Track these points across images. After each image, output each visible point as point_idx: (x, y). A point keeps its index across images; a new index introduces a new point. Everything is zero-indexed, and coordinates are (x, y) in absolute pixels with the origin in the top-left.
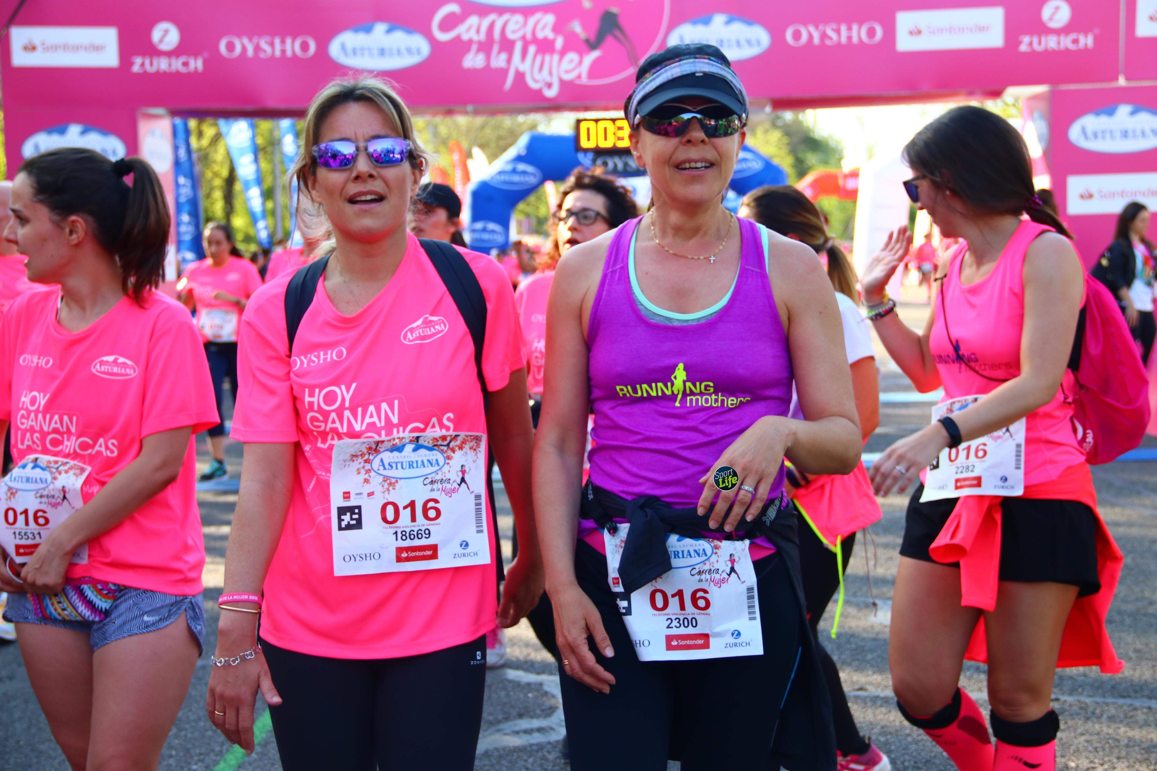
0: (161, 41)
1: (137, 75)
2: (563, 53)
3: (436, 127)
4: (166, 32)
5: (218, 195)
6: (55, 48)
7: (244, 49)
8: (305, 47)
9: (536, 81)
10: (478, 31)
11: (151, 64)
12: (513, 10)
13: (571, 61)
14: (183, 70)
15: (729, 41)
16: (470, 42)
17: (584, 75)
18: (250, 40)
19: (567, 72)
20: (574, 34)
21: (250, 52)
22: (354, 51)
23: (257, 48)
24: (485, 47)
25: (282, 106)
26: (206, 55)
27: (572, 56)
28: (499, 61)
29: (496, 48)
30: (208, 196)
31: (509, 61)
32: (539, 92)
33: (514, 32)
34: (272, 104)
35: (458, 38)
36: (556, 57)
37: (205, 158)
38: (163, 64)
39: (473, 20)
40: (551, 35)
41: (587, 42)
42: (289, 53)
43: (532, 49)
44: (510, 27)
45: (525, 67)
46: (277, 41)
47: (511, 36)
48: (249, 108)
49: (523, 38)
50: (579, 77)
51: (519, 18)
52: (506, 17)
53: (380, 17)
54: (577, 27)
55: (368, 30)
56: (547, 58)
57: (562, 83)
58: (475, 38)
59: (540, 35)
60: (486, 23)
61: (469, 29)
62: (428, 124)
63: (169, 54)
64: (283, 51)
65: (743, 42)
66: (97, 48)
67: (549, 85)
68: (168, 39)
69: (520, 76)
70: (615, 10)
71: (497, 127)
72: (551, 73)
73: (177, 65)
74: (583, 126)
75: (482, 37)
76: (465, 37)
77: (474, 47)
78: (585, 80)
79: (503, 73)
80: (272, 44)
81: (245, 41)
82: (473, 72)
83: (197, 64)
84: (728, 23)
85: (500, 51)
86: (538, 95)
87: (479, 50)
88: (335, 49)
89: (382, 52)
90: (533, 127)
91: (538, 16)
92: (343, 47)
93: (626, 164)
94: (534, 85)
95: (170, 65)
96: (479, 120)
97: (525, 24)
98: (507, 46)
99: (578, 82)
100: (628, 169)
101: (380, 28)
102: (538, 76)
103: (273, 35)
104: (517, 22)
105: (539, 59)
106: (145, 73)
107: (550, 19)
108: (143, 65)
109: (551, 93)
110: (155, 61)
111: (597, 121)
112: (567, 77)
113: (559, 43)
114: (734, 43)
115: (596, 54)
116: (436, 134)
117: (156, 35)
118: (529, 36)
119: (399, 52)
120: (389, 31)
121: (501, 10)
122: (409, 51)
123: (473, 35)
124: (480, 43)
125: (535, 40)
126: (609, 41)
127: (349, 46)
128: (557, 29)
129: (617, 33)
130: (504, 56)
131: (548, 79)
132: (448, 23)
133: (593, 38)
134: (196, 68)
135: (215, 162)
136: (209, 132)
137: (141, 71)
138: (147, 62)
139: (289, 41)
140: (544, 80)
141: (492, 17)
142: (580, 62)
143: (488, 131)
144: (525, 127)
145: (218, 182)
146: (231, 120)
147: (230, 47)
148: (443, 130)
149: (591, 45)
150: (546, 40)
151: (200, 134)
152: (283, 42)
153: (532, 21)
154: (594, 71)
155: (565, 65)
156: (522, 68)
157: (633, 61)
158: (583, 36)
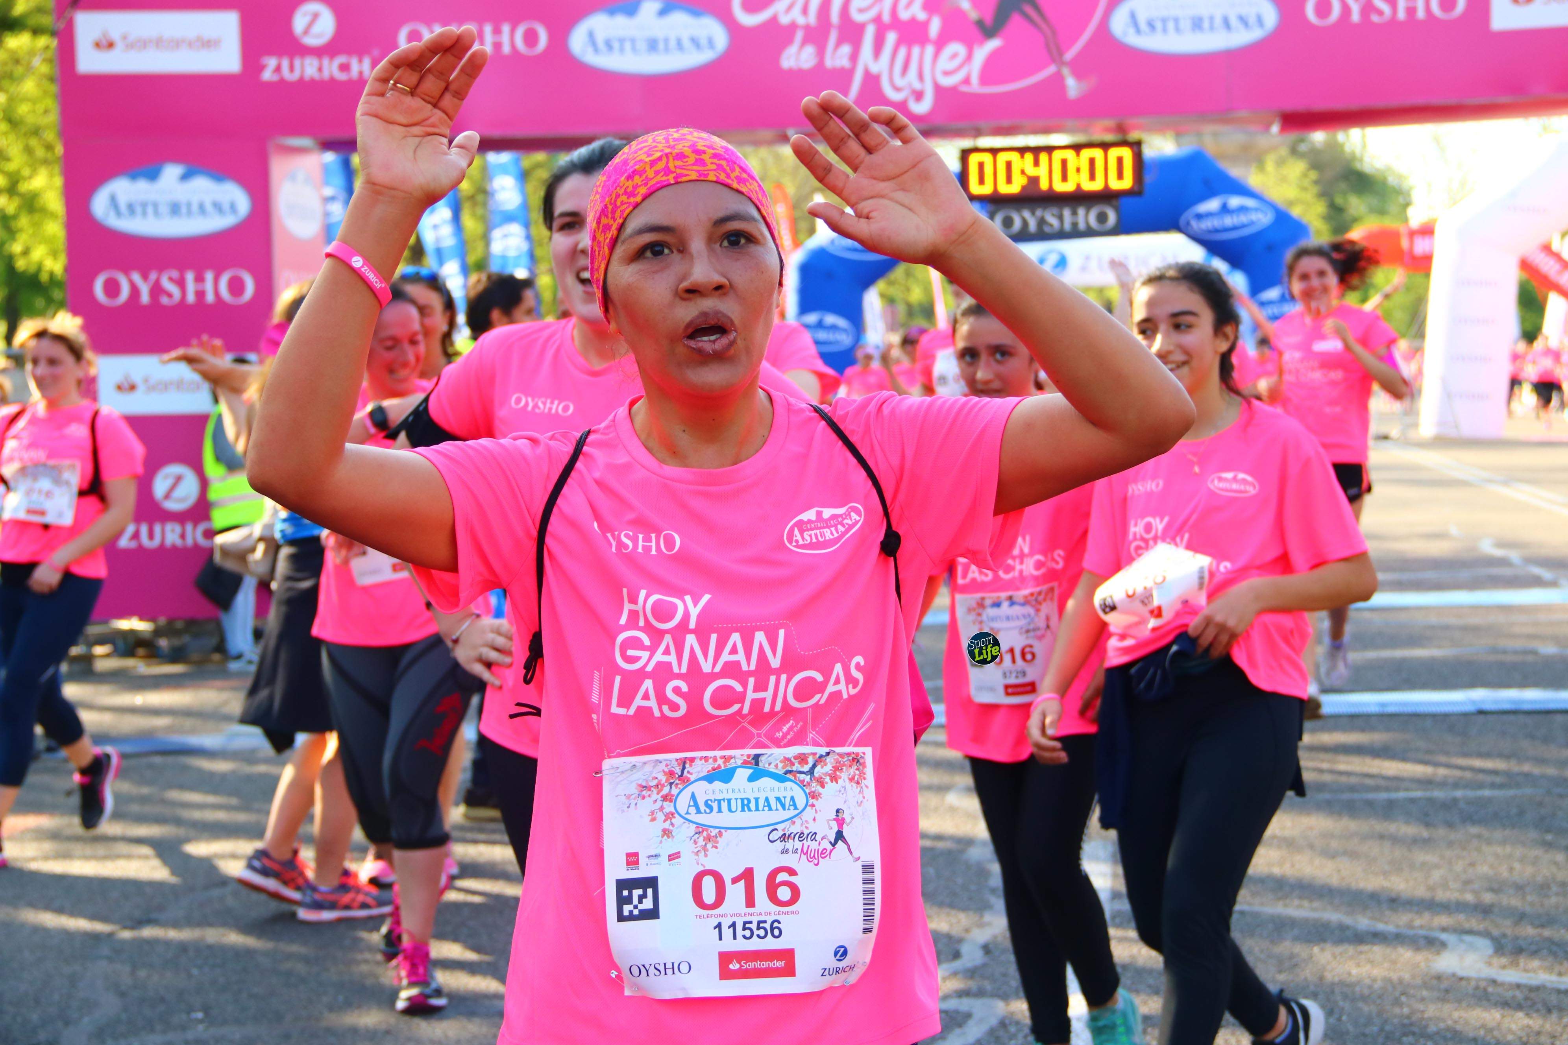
0: (306, 31)
1: (269, 85)
2: (940, 44)
4: (315, 17)
6: (143, 44)
8: (531, 38)
9: (897, 89)
10: (805, 11)
11: (292, 68)
13: (954, 56)
14: (340, 76)
15: (1211, 19)
16: (793, 26)
17: (975, 80)
19: (947, 73)
20: (958, 13)
22: (609, 44)
24: (817, 35)
25: (496, 133)
26: (377, 52)
27: (956, 48)
28: (838, 57)
29: (833, 37)
31: (854, 57)
32: (903, 105)
33: (861, 11)
35: (774, 19)
36: (930, 50)
38: (309, 68)
40: (922, 16)
41: (980, 24)
42: (506, 49)
43: (891, 38)
44: (856, 3)
45: (880, 67)
46: (488, 30)
47: (857, 17)
49: (878, 20)
50: (967, 81)
54: (963, 2)
55: (630, 12)
56: (916, 51)
57: (939, 90)
58: (801, 20)
59: (904, 15)
61: (790, 7)
63: (318, 52)
64: (498, 46)
65: (1234, 21)
66: (208, 44)
67: (919, 96)
68: (317, 28)
69: (872, 81)
72: (921, 77)
73: (331, 68)
74: (974, 159)
75: (812, 18)
76: (785, 20)
77: (799, 35)
78: (975, 86)
79: (846, 75)
82: (797, 74)
85: (839, 43)
87: (805, 41)
88: (578, 42)
89: (653, 45)
92: (591, 37)
93: (1042, 222)
94: (894, 96)
95: (320, 69)
98: (851, 32)
99: (964, 89)
100: (1047, 229)
101: (649, 8)
102: (899, 82)
103: (481, 21)
105: (902, 52)
106: (282, 81)
108: (278, 69)
109: (921, 108)
110: (297, 62)
111: (994, 152)
112: (947, 82)
113: (935, 27)
114: (1218, 21)
115: (994, 44)
117: (299, 22)
118: (886, 18)
119: (679, 44)
120: (663, 13)
122: (696, 42)
123: (796, 16)
124: (807, 28)
125: (896, 23)
126: (1016, 22)
127: (600, 37)
128: (930, 4)
129: (1029, 9)
130: (846, 49)
131: (917, 86)
133: (988, 20)
134: (361, 73)
137: (275, 78)
138: (285, 63)
139: (506, 28)
140: (910, 85)
142: (969, 57)
147: (415, 39)
149: (987, 31)
150: (913, 21)
152: (497, 31)
154: (991, 71)
155: (944, 63)
156: (874, 69)
157: (1055, 54)
158: (974, 15)
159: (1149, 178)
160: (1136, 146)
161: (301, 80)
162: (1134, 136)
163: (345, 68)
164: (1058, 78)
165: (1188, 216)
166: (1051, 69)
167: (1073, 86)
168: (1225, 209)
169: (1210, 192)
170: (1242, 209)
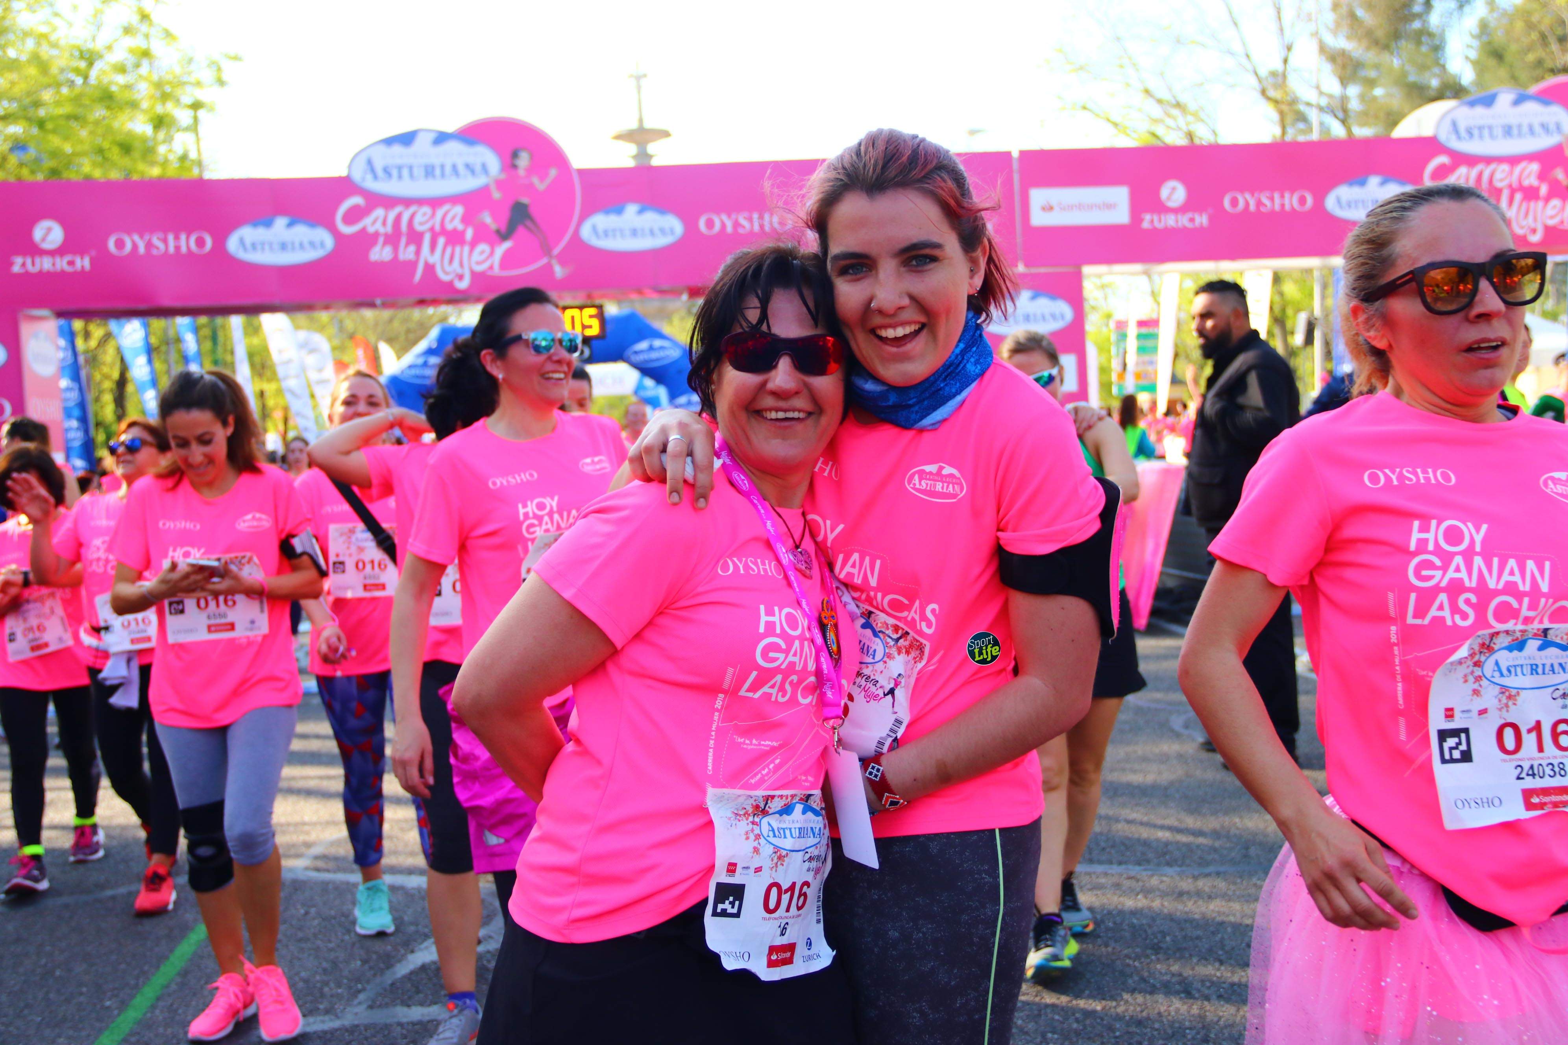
0: (44, 239)
1: (18, 275)
2: (473, 244)
3: (341, 322)
4: (49, 230)
5: (108, 399)
7: (135, 246)
8: (200, 242)
9: (446, 273)
10: (384, 223)
11: (33, 264)
12: (421, 202)
13: (482, 252)
14: (68, 269)
15: (643, 230)
16: (376, 235)
17: (496, 266)
18: (142, 237)
19: (479, 263)
20: (484, 225)
21: (142, 250)
22: (254, 246)
23: (149, 245)
24: (393, 239)
25: (178, 304)
26: (94, 253)
27: (483, 247)
28: (407, 253)
29: (403, 241)
30: (97, 399)
31: (418, 253)
32: (450, 284)
33: (422, 224)
34: (167, 302)
35: (363, 230)
36: (467, 249)
37: (93, 359)
38: (46, 264)
39: (379, 212)
40: (461, 227)
41: (498, 232)
42: (184, 249)
43: (441, 241)
44: (418, 219)
45: (435, 259)
46: (171, 238)
47: (419, 228)
48: (142, 307)
49: (432, 229)
50: (491, 267)
51: (426, 209)
52: (413, 209)
53: (280, 210)
54: (487, 218)
55: (268, 224)
56: (458, 249)
57: (474, 274)
58: (382, 230)
59: (449, 227)
60: (392, 215)
61: (375, 222)
62: (332, 318)
63: (52, 253)
64: (177, 248)
65: (657, 231)
67: (461, 277)
68: (51, 237)
69: (430, 269)
70: (525, 200)
71: (406, 320)
72: (461, 265)
73: (62, 264)
75: (389, 229)
76: (371, 230)
77: (381, 240)
78: (497, 271)
79: (413, 265)
80: (165, 241)
81: (136, 238)
82: (381, 264)
83: (83, 263)
84: (640, 212)
85: (408, 244)
86: (449, 286)
87: (385, 243)
88: (233, 244)
89: (284, 247)
90: (444, 319)
91: (446, 207)
92: (242, 241)
94: (445, 278)
95: (54, 264)
96: (386, 314)
97: (433, 215)
98: (415, 238)
99: (490, 273)
101: (281, 222)
102: (448, 268)
103: (165, 231)
104: (425, 214)
105: (449, 250)
106: (27, 273)
107: (459, 210)
108: (24, 265)
109: (463, 285)
110: (38, 260)
112: (479, 268)
113: (469, 234)
114: (647, 232)
115: (507, 245)
116: (341, 329)
117: (38, 233)
118: (438, 228)
119: (301, 245)
120: (290, 225)
121: (408, 202)
122: (312, 244)
123: (379, 227)
124: (386, 235)
125: (444, 231)
126: (521, 231)
127: (248, 242)
128: (466, 220)
129: (528, 223)
130: (412, 248)
131: (459, 271)
132: (353, 216)
133: (503, 230)
134: (83, 267)
135: (104, 364)
136: (97, 331)
137: (22, 271)
138: (29, 261)
139: (183, 237)
140: (455, 272)
141: (398, 209)
142: (492, 253)
143: (396, 324)
144: (435, 319)
145: (108, 385)
146: (123, 321)
147: (120, 244)
148: (349, 325)
149: (503, 236)
150: (455, 231)
151: (87, 335)
152: (177, 238)
153: (440, 213)
154: (507, 261)
155: (476, 256)
156: (432, 260)
157: (547, 251)
158: (494, 226)
159: (609, 328)
160: (600, 308)
161: (41, 273)
162: (598, 302)
163: (71, 263)
164: (549, 268)
165: (629, 353)
166: (544, 261)
167: (559, 271)
168: (651, 348)
169: (641, 337)
170: (662, 348)
